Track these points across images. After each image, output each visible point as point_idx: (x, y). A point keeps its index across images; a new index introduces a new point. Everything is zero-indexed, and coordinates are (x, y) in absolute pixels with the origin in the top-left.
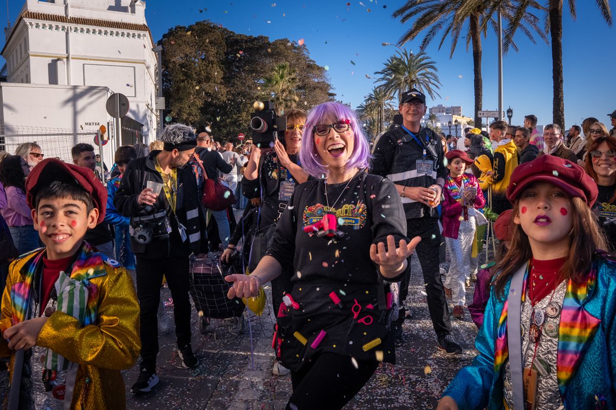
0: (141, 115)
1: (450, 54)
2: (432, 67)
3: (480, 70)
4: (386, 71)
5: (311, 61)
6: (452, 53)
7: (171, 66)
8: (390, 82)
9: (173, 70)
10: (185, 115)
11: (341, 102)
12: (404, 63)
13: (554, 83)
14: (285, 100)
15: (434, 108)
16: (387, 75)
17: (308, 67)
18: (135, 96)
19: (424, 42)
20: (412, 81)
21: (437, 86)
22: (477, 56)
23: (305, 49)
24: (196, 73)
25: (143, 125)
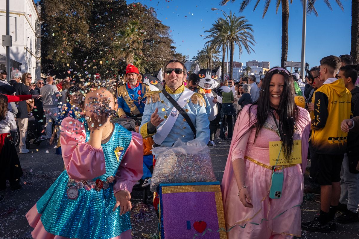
0: (20, 56)
1: (263, 14)
2: (249, 28)
3: (287, 29)
4: (213, 30)
5: (158, 21)
6: (264, 14)
7: (48, 19)
8: (216, 38)
9: (50, 22)
10: (58, 58)
11: (181, 54)
12: (228, 24)
13: (352, 38)
14: (134, 49)
15: (250, 62)
16: (214, 33)
17: (155, 25)
18: (16, 41)
19: (243, 4)
20: (233, 38)
21: (252, 43)
22: (285, 17)
23: (154, 11)
24: (68, 26)
25: (21, 64)
